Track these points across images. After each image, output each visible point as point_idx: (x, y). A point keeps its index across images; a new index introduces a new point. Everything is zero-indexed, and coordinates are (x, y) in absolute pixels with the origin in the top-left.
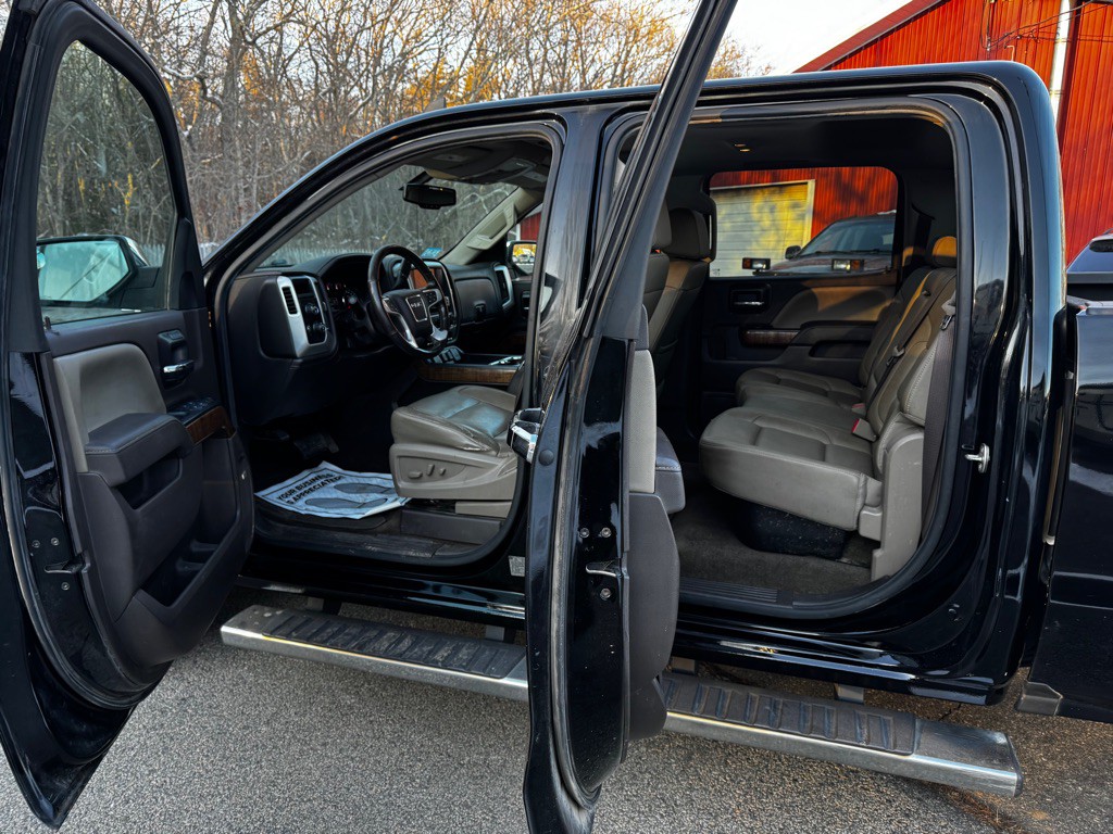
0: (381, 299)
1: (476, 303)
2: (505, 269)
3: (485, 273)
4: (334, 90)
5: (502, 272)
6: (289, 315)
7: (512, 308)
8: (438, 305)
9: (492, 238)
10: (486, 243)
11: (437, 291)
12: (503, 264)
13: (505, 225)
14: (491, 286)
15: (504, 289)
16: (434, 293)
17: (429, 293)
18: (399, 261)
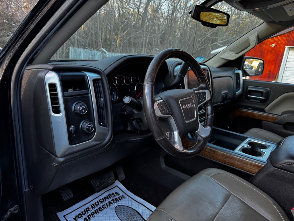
0: (153, 102)
1: (223, 92)
2: (240, 72)
3: (229, 73)
4: (173, 14)
5: (238, 74)
6: (52, 114)
7: (241, 95)
8: (206, 104)
9: (237, 54)
10: (233, 56)
11: (206, 91)
12: (239, 69)
13: (249, 46)
14: (232, 82)
15: (238, 84)
16: (204, 93)
17: (199, 93)
18: (180, 64)
